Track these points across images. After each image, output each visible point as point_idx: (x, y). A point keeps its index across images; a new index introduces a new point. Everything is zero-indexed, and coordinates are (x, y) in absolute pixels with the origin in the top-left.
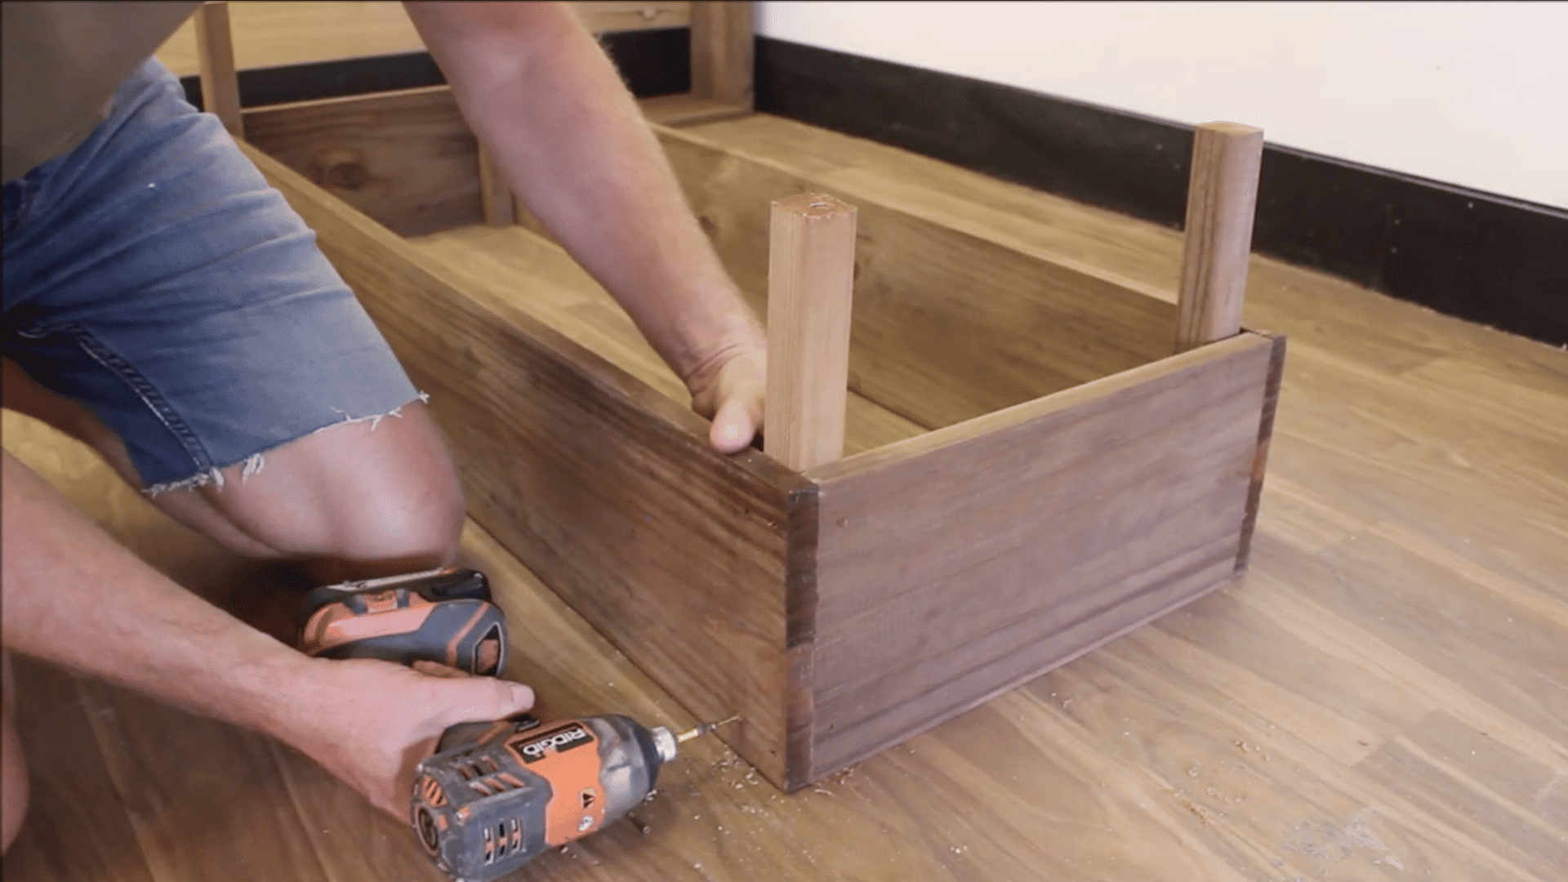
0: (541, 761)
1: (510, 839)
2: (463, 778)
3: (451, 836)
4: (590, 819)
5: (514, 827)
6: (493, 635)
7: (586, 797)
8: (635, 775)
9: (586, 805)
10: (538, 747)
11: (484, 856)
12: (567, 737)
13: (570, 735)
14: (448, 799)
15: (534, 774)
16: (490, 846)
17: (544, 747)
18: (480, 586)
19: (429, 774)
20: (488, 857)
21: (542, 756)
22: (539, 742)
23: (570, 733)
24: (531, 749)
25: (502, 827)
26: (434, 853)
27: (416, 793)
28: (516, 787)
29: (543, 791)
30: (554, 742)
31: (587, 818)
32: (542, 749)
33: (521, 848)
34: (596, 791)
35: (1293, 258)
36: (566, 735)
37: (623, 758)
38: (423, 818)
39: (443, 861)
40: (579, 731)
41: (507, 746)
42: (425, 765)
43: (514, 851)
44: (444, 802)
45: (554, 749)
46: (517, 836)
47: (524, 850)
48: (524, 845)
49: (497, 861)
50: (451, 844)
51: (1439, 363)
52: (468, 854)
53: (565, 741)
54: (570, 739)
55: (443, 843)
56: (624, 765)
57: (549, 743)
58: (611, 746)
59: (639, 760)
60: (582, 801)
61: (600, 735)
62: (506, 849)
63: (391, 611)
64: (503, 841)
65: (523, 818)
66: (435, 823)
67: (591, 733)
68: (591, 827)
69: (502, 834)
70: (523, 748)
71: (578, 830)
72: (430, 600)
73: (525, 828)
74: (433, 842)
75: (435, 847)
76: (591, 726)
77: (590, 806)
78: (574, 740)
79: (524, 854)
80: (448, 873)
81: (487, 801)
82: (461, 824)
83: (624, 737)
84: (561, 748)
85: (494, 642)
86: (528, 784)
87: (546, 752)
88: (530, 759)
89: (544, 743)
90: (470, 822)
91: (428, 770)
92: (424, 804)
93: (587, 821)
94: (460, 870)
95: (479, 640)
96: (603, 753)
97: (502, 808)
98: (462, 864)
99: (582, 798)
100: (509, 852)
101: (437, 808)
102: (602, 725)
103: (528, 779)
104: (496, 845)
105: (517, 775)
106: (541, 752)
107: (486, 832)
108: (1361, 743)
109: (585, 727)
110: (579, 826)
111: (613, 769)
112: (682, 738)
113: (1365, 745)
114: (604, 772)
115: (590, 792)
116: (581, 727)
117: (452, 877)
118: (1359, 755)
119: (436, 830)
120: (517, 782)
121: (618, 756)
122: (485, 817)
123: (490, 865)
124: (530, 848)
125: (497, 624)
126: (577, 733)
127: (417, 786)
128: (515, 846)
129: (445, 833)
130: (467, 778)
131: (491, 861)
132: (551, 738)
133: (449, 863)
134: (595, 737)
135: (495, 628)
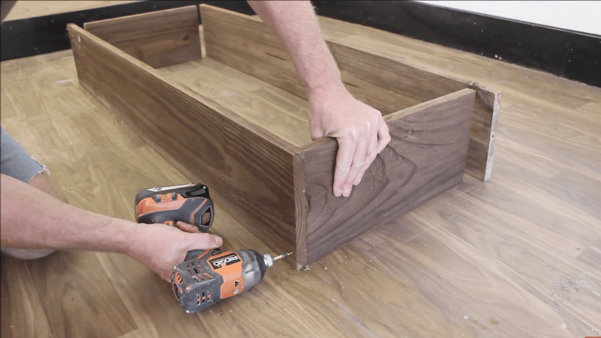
0: (219, 269)
1: (207, 297)
2: (190, 274)
3: (184, 296)
4: (238, 290)
5: (208, 293)
6: (209, 211)
7: (236, 283)
8: (256, 274)
9: (236, 285)
10: (219, 263)
11: (197, 303)
12: (231, 259)
13: (232, 258)
14: (184, 282)
15: (216, 274)
16: (199, 300)
17: (222, 263)
18: (205, 192)
19: (178, 272)
20: (198, 303)
21: (221, 267)
22: (220, 261)
23: (232, 257)
24: (217, 264)
25: (203, 293)
26: (179, 300)
27: (173, 277)
28: (210, 279)
29: (220, 281)
30: (225, 261)
31: (236, 290)
32: (221, 264)
33: (211, 300)
34: (240, 281)
35: (529, 65)
36: (230, 258)
37: (251, 268)
38: (175, 287)
39: (181, 303)
40: (235, 257)
41: (208, 261)
42: (177, 267)
43: (208, 301)
44: (182, 283)
45: (226, 263)
46: (209, 296)
47: (212, 301)
48: (212, 299)
49: (202, 305)
50: (184, 298)
51: (590, 104)
52: (190, 303)
53: (230, 261)
54: (232, 260)
55: (181, 298)
56: (252, 271)
57: (224, 261)
58: (247, 263)
59: (258, 269)
60: (235, 284)
61: (243, 258)
62: (205, 301)
63: (170, 201)
64: (204, 298)
65: (212, 290)
66: (179, 290)
67: (240, 258)
68: (238, 293)
69: (204, 295)
70: (214, 262)
71: (233, 294)
72: (185, 197)
73: (212, 293)
74: (178, 296)
75: (179, 298)
76: (240, 255)
77: (238, 286)
78: (233, 261)
79: (212, 302)
80: (184, 308)
81: (198, 284)
82: (188, 292)
83: (253, 260)
84: (228, 264)
85: (209, 213)
86: (214, 278)
87: (222, 265)
88: (215, 268)
89: (221, 261)
90: (192, 291)
91: (178, 269)
92: (175, 283)
93: (236, 291)
94: (187, 307)
95: (203, 212)
96: (244, 266)
97: (204, 287)
98: (188, 306)
99: (235, 283)
100: (206, 301)
101: (180, 285)
102: (244, 254)
103: (214, 275)
104: (201, 299)
105: (210, 274)
106: (220, 265)
107: (197, 295)
108: (578, 249)
109: (238, 255)
110: (233, 293)
111: (247, 272)
112: (276, 258)
113: (579, 249)
114: (244, 273)
115: (238, 281)
116: (236, 255)
117: (185, 309)
118: (578, 253)
119: (179, 292)
120: (211, 277)
121: (249, 267)
122: (197, 290)
123: (199, 306)
124: (214, 300)
125: (210, 207)
126: (234, 258)
127: (173, 275)
128: (209, 299)
129: (182, 294)
130: (192, 274)
131: (199, 304)
132: (224, 259)
133: (183, 304)
134: (241, 260)
135: (210, 208)
